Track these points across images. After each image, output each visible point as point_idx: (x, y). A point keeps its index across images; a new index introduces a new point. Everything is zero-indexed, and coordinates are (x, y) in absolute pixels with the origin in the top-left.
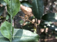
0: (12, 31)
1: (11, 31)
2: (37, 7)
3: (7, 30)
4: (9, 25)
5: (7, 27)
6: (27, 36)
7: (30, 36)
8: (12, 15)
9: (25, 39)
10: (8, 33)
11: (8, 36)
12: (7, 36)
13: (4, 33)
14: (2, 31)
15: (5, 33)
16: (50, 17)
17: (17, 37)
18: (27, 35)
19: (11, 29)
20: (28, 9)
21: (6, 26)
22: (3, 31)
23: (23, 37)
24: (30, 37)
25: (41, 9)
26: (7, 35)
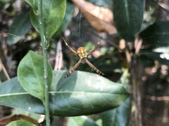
0: (47, 78)
1: (45, 77)
2: (126, 5)
3: (35, 77)
4: (39, 60)
5: (35, 68)
6: (91, 89)
7: (102, 90)
8: (45, 34)
9: (87, 98)
10: (39, 83)
11: (38, 92)
12: (35, 91)
13: (27, 84)
14: (21, 79)
15: (30, 84)
16: (164, 33)
17: (66, 92)
18: (93, 86)
19: (45, 73)
20: (101, 12)
21: (33, 64)
22: (25, 78)
23: (82, 92)
24: (101, 92)
25: (137, 9)
26: (35, 88)
